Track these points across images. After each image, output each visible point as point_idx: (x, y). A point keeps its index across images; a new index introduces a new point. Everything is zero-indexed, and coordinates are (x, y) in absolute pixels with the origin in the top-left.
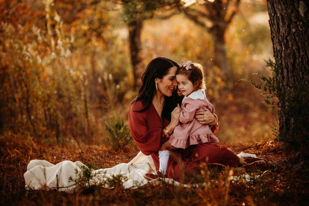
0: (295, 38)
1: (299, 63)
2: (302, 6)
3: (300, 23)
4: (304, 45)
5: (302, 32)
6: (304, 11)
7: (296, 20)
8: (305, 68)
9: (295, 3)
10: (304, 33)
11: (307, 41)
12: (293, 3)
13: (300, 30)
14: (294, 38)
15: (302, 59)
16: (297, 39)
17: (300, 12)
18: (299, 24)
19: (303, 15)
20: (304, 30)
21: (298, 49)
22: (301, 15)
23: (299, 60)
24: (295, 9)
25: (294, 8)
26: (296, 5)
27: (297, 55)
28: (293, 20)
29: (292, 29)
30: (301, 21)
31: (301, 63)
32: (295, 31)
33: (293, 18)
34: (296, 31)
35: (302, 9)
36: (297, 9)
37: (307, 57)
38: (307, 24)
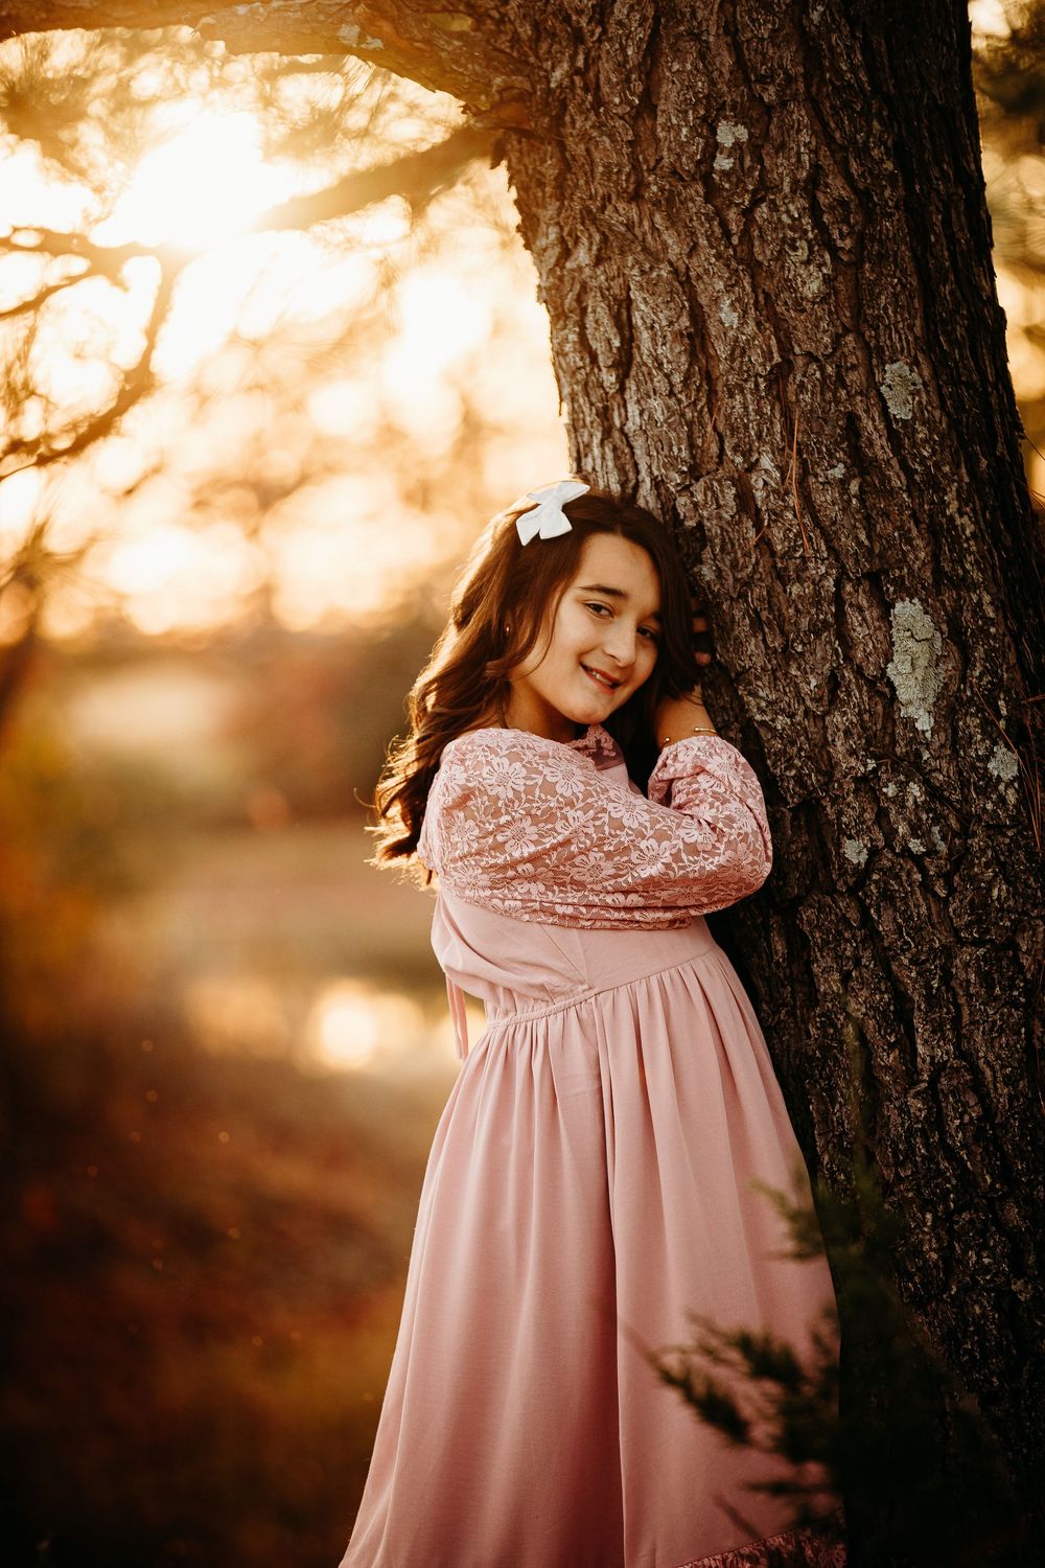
0: (866, 919)
1: (910, 1132)
2: (910, 643)
3: (903, 786)
4: (947, 977)
5: (923, 870)
6: (934, 685)
7: (871, 764)
8: (967, 1181)
9: (854, 618)
10: (947, 878)
11: (977, 943)
12: (840, 616)
13: (906, 852)
14: (853, 915)
15: (932, 1095)
16: (885, 926)
17: (903, 695)
18: (900, 801)
19: (924, 723)
20: (942, 847)
21: (899, 1015)
22: (910, 723)
23: (904, 1110)
24: (859, 672)
25: (848, 658)
26: (860, 632)
27: (887, 1068)
28: (847, 763)
29: (839, 845)
30: (912, 767)
31: (924, 1134)
32: (864, 857)
33: (840, 748)
34: (874, 852)
35: (919, 673)
36: (871, 671)
37: (978, 1085)
38: (966, 799)
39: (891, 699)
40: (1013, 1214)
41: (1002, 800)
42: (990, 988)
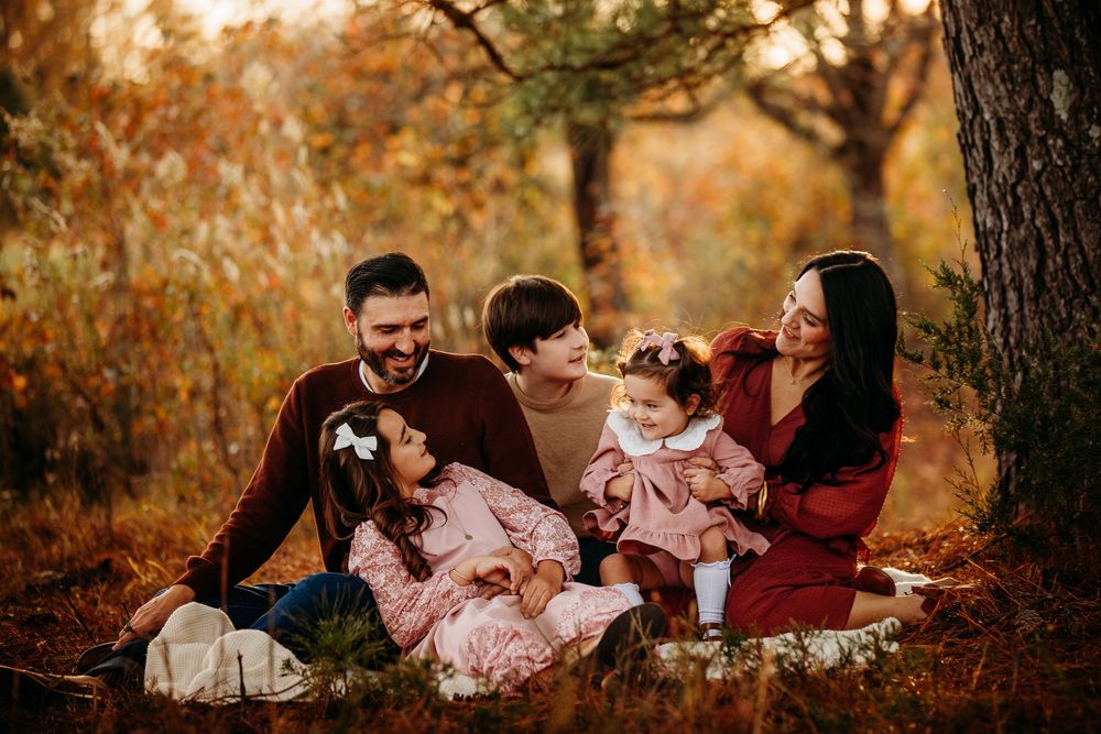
0: (1042, 191)
1: (1056, 270)
2: (1060, 87)
3: (1055, 140)
5: (1063, 172)
6: (1068, 103)
7: (1044, 132)
8: (1077, 287)
9: (1039, 77)
10: (1072, 175)
11: (1082, 199)
12: (1034, 77)
13: (1056, 165)
14: (1037, 189)
15: (1065, 256)
16: (1049, 193)
17: (1056, 106)
18: (1054, 146)
19: (1064, 117)
20: (1070, 163)
21: (1053, 226)
22: (1059, 116)
23: (1054, 261)
24: (1040, 97)
25: (1037, 92)
26: (1041, 82)
27: (1049, 246)
28: (1035, 131)
29: (1031, 163)
30: (1060, 133)
31: (1062, 270)
32: (1040, 167)
33: (1033, 126)
34: (1046, 165)
35: (1063, 97)
36: (1045, 97)
37: (1082, 251)
38: (1080, 145)
39: (1053, 109)
40: (1094, 299)
41: (1093, 145)
42: (1087, 215)
